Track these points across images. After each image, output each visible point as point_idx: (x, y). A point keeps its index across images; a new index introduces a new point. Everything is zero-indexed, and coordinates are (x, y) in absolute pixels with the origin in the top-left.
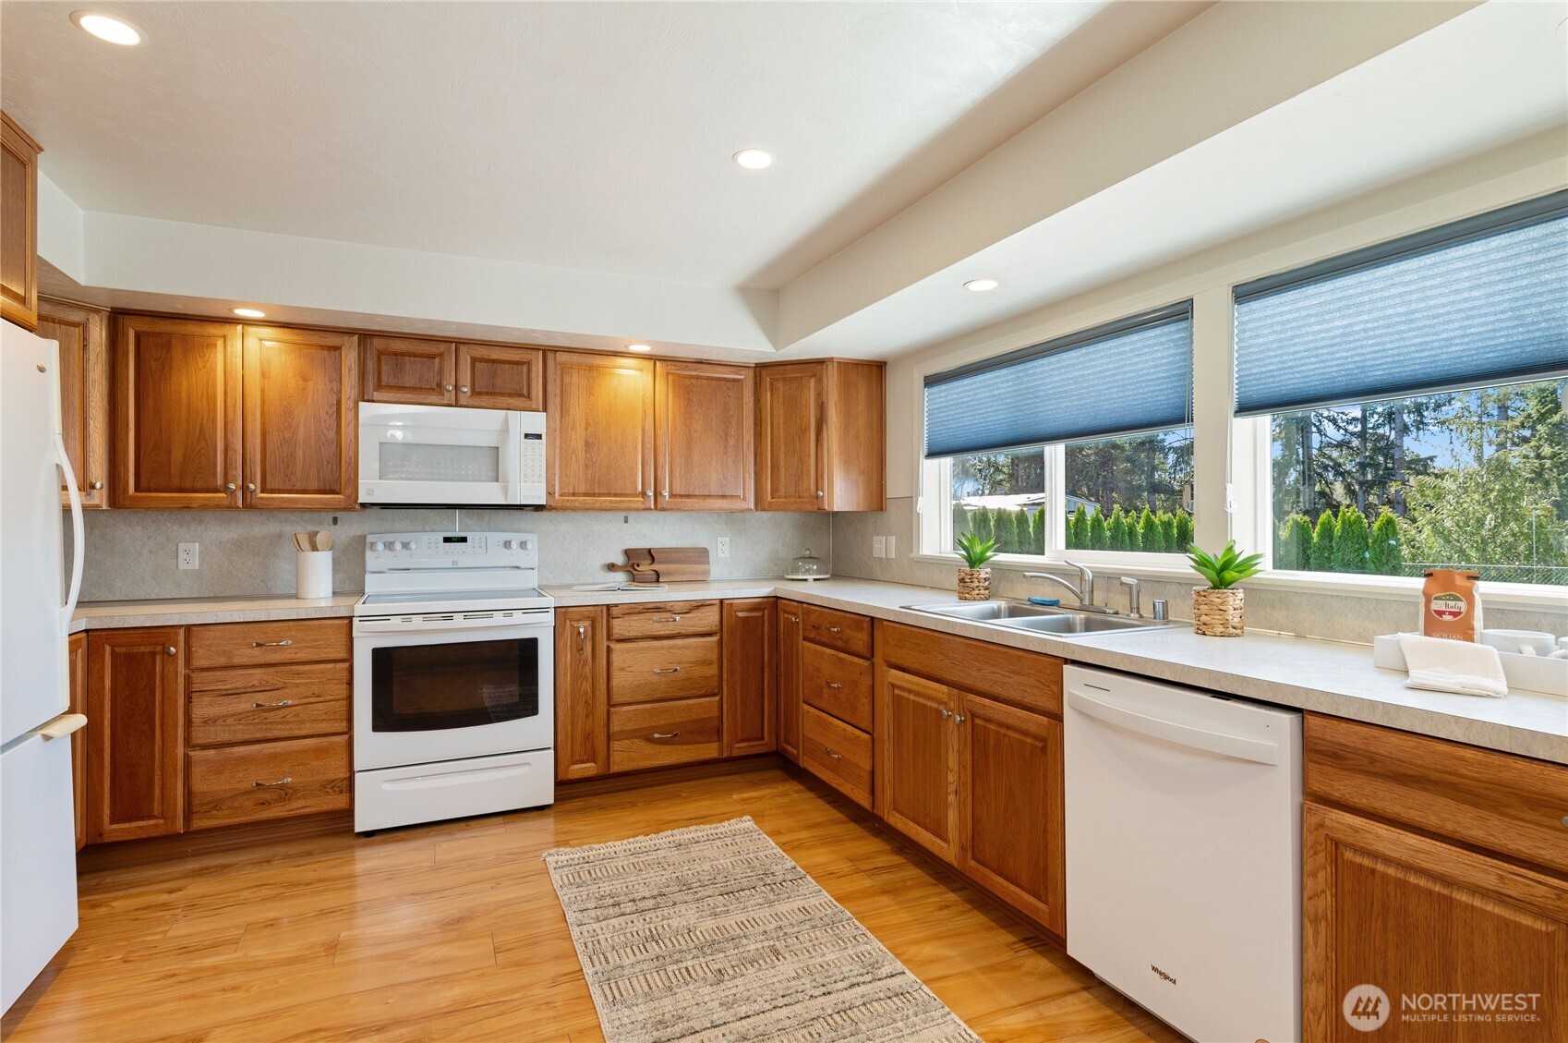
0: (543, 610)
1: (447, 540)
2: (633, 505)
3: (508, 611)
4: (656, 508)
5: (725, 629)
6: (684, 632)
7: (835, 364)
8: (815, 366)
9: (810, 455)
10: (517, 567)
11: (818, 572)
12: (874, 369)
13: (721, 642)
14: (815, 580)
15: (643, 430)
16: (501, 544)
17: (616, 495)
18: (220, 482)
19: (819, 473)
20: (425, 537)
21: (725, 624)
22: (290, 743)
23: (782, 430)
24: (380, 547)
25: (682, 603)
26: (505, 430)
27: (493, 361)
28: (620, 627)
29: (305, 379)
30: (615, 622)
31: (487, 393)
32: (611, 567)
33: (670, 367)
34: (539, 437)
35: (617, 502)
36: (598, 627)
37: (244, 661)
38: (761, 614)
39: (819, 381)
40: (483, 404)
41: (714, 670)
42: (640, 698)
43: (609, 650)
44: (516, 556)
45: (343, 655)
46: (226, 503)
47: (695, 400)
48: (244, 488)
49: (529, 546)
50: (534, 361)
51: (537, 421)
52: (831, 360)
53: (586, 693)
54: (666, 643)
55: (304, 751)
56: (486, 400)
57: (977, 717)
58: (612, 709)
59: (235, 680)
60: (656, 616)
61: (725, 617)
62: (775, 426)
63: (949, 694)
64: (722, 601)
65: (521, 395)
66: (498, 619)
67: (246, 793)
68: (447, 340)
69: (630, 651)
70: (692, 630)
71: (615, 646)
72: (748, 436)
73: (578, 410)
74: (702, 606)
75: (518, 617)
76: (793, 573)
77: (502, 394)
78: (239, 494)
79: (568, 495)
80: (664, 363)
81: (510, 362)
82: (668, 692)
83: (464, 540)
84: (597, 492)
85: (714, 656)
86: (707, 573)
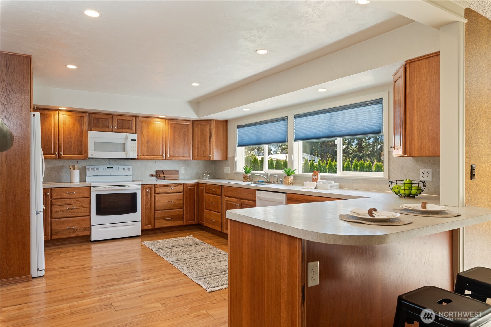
0: (138, 185)
1: (108, 168)
2: (159, 158)
3: (129, 186)
4: (165, 159)
5: (185, 191)
6: (174, 192)
7: (214, 121)
8: (209, 122)
9: (207, 145)
10: (127, 175)
11: (209, 177)
12: (225, 122)
13: (183, 194)
14: (209, 179)
15: (162, 138)
16: (123, 169)
17: (155, 156)
18: (53, 152)
19: (210, 150)
20: (102, 167)
21: (185, 190)
22: (76, 218)
23: (200, 138)
24: (91, 169)
25: (173, 184)
26: (126, 138)
27: (123, 120)
28: (158, 190)
29: (74, 125)
30: (156, 189)
31: (121, 128)
32: (152, 175)
33: (170, 121)
34: (135, 140)
35: (155, 158)
36: (152, 190)
37: (65, 197)
38: (194, 187)
39: (210, 125)
40: (120, 131)
41: (182, 202)
42: (163, 209)
43: (155, 196)
44: (126, 172)
45: (88, 196)
46: (55, 157)
47: (176, 130)
48: (59, 153)
49: (130, 169)
50: (133, 120)
51: (135, 136)
52: (213, 120)
53: (149, 207)
54: (169, 194)
55: (79, 220)
56: (120, 130)
57: (243, 204)
58: (155, 211)
59: (63, 201)
60: (167, 188)
61: (185, 188)
62: (198, 137)
63: (237, 200)
64: (184, 184)
65: (130, 129)
66: (127, 187)
67: (65, 230)
68: (111, 114)
69: (160, 196)
70: (176, 191)
71: (156, 195)
72: (191, 140)
73: (145, 133)
74: (179, 185)
75: (132, 187)
76: (202, 177)
77: (125, 129)
78: (58, 155)
79: (142, 155)
80: (168, 120)
81: (127, 120)
82: (170, 207)
83: (112, 168)
84: (150, 155)
85: (182, 198)
86: (179, 177)
